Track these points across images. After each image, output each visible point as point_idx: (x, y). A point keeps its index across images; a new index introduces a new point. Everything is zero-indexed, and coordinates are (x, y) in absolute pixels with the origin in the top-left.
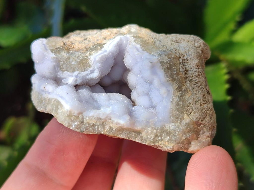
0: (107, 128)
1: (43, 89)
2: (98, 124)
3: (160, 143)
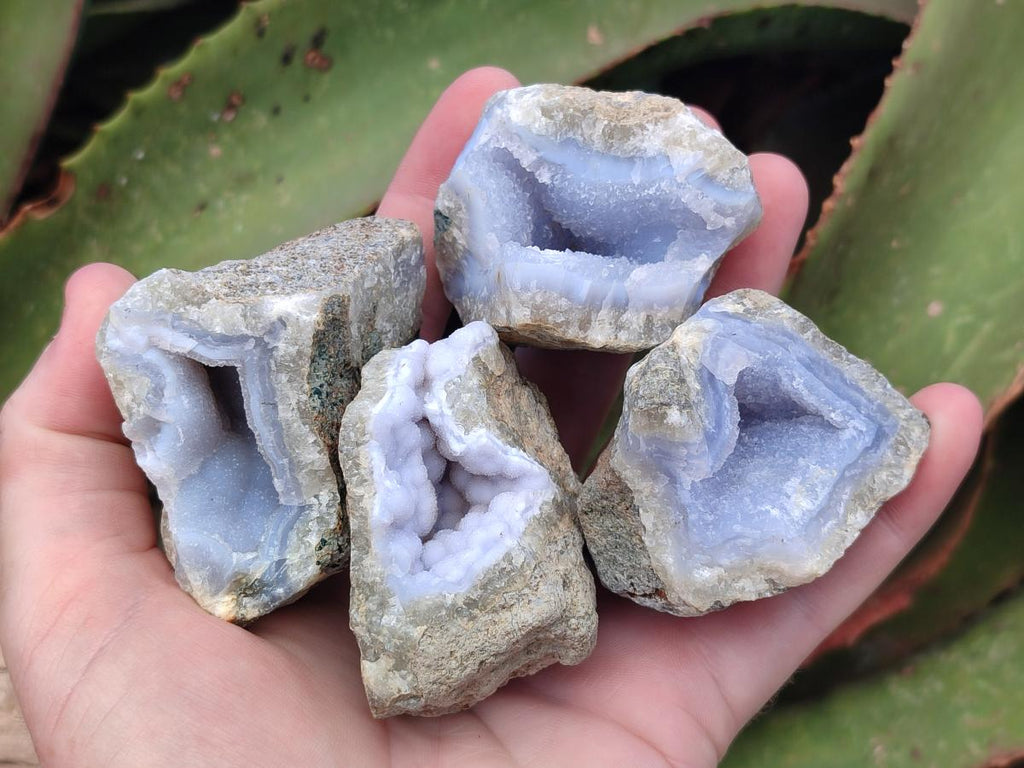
0: (359, 491)
1: (402, 363)
2: (363, 472)
3: (361, 597)
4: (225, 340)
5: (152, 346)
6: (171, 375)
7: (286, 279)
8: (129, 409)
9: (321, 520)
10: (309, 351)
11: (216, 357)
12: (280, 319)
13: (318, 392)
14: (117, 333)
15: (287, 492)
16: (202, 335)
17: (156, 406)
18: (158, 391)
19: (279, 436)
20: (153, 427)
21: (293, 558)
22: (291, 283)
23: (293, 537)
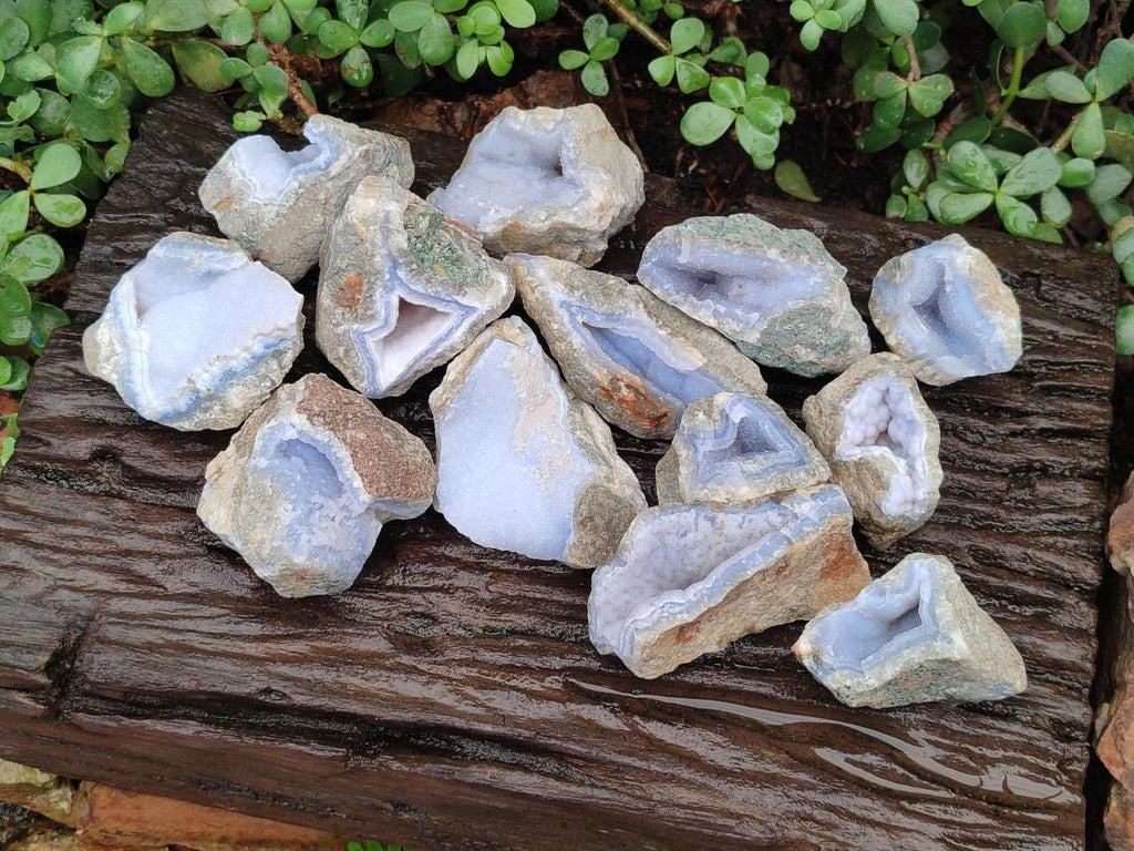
4: (933, 616)
5: (920, 582)
6: (909, 595)
7: (974, 635)
8: (887, 580)
9: (859, 683)
10: (940, 657)
11: (923, 612)
12: (951, 640)
13: (921, 666)
14: (921, 565)
15: (868, 663)
16: (932, 605)
17: (892, 593)
18: (898, 591)
19: (894, 653)
20: (882, 593)
21: (837, 675)
22: (972, 640)
23: (846, 672)
